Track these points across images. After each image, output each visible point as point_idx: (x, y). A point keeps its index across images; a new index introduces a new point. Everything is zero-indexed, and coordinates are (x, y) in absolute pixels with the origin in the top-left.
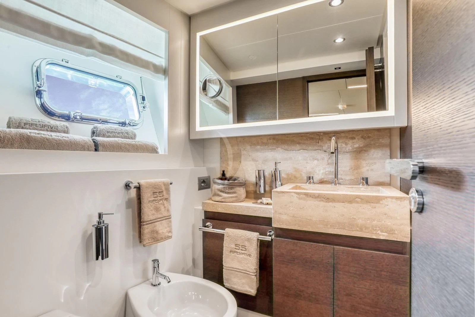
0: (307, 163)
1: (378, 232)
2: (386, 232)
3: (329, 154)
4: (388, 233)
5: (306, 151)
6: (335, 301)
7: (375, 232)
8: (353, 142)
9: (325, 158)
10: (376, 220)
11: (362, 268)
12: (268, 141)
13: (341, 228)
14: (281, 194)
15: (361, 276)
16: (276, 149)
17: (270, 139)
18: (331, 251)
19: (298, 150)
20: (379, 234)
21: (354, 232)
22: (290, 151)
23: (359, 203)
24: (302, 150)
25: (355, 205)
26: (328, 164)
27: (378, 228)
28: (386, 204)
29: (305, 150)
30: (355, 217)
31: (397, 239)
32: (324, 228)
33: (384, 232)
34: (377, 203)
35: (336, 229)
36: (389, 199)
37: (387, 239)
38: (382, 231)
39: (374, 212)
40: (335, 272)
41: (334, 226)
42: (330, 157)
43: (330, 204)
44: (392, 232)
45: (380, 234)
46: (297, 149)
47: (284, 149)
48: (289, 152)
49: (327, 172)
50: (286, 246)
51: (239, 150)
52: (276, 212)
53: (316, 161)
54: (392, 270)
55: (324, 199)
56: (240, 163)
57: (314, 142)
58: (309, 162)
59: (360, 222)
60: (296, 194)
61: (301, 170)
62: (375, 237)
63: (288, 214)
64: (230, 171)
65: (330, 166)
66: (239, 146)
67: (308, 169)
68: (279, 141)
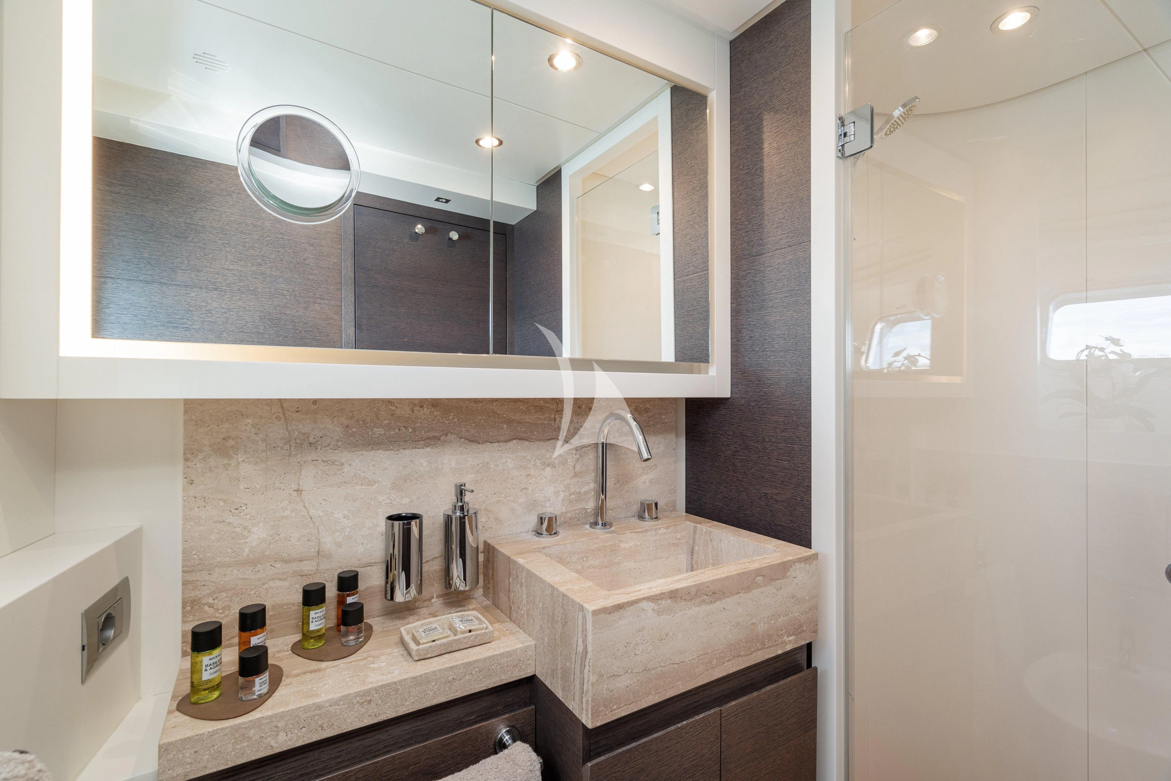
0: (528, 475)
1: (784, 640)
2: (792, 635)
4: (795, 635)
5: (526, 443)
9: (569, 461)
10: (782, 614)
12: (413, 411)
13: (734, 657)
16: (442, 438)
17: (422, 407)
18: (716, 724)
19: (506, 442)
22: (484, 442)
23: (760, 587)
24: (515, 441)
25: (755, 593)
26: (576, 475)
27: (784, 631)
28: (795, 575)
29: (524, 442)
30: (754, 621)
36: (797, 565)
37: (795, 646)
38: (789, 635)
39: (779, 599)
40: (722, 773)
41: (723, 657)
42: (579, 456)
43: (718, 603)
46: (503, 439)
47: (466, 439)
48: (480, 446)
49: (573, 497)
50: (624, 771)
51: (290, 446)
52: (601, 676)
53: (548, 469)
54: (800, 708)
55: (707, 595)
56: (295, 494)
57: (544, 419)
58: (532, 472)
59: (762, 628)
60: (650, 603)
61: (512, 499)
62: (780, 652)
63: (632, 668)
64: (245, 533)
65: (579, 480)
66: (290, 428)
67: (530, 492)
68: (452, 414)
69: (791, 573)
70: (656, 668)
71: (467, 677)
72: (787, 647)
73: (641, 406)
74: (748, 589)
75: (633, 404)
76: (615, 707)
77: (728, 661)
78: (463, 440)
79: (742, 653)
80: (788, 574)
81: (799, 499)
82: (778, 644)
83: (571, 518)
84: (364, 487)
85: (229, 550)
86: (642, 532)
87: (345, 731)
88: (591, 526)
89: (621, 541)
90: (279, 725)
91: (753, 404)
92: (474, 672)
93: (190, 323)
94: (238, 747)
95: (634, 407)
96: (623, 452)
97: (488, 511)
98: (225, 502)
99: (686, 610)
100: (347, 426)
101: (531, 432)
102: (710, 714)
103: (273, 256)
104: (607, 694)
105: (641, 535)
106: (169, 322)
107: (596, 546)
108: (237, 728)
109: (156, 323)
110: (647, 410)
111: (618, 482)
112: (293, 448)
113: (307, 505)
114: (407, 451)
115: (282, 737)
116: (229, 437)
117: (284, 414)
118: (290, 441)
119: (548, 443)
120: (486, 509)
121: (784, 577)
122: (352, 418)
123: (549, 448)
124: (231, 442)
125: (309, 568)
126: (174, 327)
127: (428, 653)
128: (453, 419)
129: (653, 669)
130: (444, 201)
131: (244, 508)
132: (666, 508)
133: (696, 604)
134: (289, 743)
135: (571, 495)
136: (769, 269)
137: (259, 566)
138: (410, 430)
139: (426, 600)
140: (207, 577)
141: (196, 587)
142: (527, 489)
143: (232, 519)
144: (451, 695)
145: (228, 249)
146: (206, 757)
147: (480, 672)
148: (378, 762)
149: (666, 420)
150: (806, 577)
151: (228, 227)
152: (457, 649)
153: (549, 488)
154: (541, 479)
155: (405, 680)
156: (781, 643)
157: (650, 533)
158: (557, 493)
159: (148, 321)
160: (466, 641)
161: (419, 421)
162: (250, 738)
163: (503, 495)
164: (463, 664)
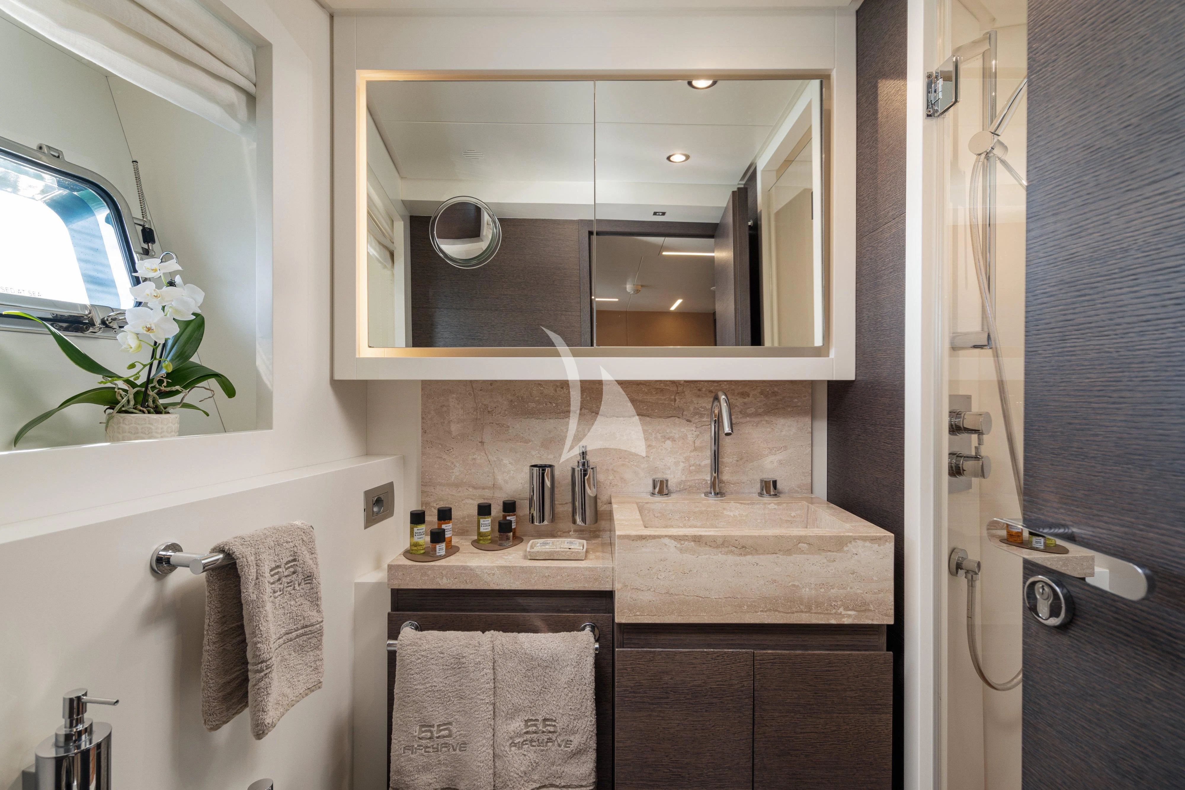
0: (649, 446)
1: (839, 611)
2: (853, 610)
3: (697, 428)
4: (856, 611)
5: (648, 418)
6: (756, 773)
7: (834, 611)
8: (745, 404)
9: (689, 436)
10: (836, 586)
11: (809, 691)
12: (556, 391)
13: (770, 610)
14: (639, 543)
15: (809, 707)
17: (562, 388)
18: (748, 663)
20: (841, 614)
21: (796, 614)
23: (805, 553)
24: (638, 417)
25: (798, 558)
26: (695, 449)
27: (839, 603)
28: (855, 551)
29: (646, 418)
30: (796, 583)
31: (872, 620)
32: (734, 614)
33: (850, 610)
34: (838, 551)
35: (759, 613)
36: (860, 543)
37: (856, 622)
38: (847, 609)
39: (832, 570)
40: (756, 708)
41: (755, 606)
42: (699, 433)
43: (749, 557)
44: (863, 608)
45: (843, 613)
49: (692, 468)
50: (648, 666)
51: (477, 412)
52: (626, 586)
53: (669, 442)
54: (864, 685)
55: (736, 547)
56: (480, 444)
57: (665, 400)
58: (654, 444)
59: (806, 592)
60: (673, 541)
61: (635, 464)
62: (833, 622)
63: (655, 588)
64: (452, 466)
65: (700, 454)
66: (477, 401)
67: (651, 460)
68: (585, 394)
69: (851, 547)
70: (678, 595)
71: (559, 578)
72: (843, 620)
73: (768, 390)
74: (788, 552)
75: (759, 388)
76: (638, 613)
77: (762, 611)
78: (594, 414)
79: (781, 609)
80: (846, 549)
81: (898, 483)
82: (831, 614)
83: (690, 487)
84: (522, 444)
85: (444, 476)
86: (748, 504)
87: (479, 588)
88: (705, 495)
89: (724, 509)
90: (443, 572)
91: (869, 386)
92: (563, 575)
93: (482, 335)
94: (423, 578)
95: (759, 391)
96: (747, 432)
97: (615, 471)
98: (442, 445)
99: (711, 555)
100: (511, 401)
101: (652, 410)
102: (741, 652)
103: (532, 281)
104: (631, 601)
105: (747, 506)
106: (470, 336)
107: (697, 509)
108: (422, 568)
109: (463, 337)
110: (775, 394)
111: (741, 459)
112: (478, 414)
113: (487, 452)
114: (552, 421)
115: (445, 580)
116: (444, 406)
117: (473, 391)
118: (477, 409)
119: (668, 420)
120: (612, 470)
121: (839, 550)
122: (514, 395)
123: (669, 424)
124: (445, 409)
125: (488, 495)
126: (473, 339)
127: (537, 556)
128: (586, 397)
129: (677, 595)
130: (661, 214)
131: (452, 450)
132: (799, 490)
133: (723, 552)
134: (449, 585)
135: (690, 466)
136: (880, 244)
137: (460, 488)
138: (554, 405)
139: (566, 532)
140: (433, 491)
141: (428, 495)
142: (648, 457)
143: (445, 456)
144: (547, 586)
145: (503, 280)
146: (408, 578)
147: (568, 576)
148: (499, 615)
149: (799, 404)
150: (874, 557)
151: (503, 264)
152: (557, 558)
153: (669, 458)
154: (662, 450)
155: (516, 567)
156: (835, 613)
157: (758, 506)
158: (677, 464)
159: (458, 336)
160: (564, 554)
161: (560, 398)
162: (428, 576)
163: (627, 460)
164: (556, 567)
